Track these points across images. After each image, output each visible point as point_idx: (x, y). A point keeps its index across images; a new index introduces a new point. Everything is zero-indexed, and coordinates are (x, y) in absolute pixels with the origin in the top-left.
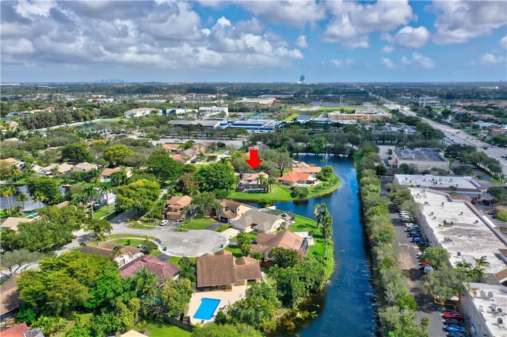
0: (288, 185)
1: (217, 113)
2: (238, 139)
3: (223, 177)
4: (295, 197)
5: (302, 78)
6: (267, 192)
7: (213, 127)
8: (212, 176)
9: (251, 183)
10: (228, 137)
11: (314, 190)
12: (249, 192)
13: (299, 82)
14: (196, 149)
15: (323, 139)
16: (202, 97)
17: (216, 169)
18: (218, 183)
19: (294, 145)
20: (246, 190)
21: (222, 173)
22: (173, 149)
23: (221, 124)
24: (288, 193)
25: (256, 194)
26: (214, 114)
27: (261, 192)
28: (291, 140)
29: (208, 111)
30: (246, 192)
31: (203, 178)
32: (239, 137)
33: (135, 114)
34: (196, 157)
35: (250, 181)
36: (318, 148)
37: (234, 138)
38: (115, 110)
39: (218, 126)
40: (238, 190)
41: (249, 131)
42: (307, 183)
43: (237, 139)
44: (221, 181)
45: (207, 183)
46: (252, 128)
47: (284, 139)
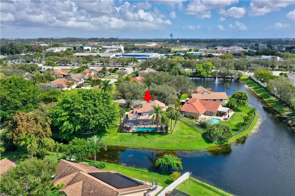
0: (193, 118)
1: (115, 50)
2: (130, 66)
3: (96, 112)
4: (212, 142)
5: (171, 35)
6: (166, 133)
7: (109, 57)
8: (78, 110)
9: (141, 118)
10: (121, 65)
11: (236, 128)
12: (140, 133)
13: (170, 38)
14: (86, 74)
15: (210, 64)
16: (108, 43)
17: (85, 99)
18: (89, 121)
19: (182, 70)
20: (134, 128)
21: (95, 105)
22: (65, 74)
23: (117, 56)
24: (198, 134)
25: (148, 136)
26: (113, 50)
27: (157, 133)
28: (179, 66)
29: (109, 48)
30: (134, 133)
31: (64, 114)
32: (130, 65)
33: (54, 50)
34: (84, 81)
35: (140, 114)
36: (206, 73)
37: (126, 66)
38: (39, 48)
39: (114, 57)
40: (122, 129)
41: (139, 61)
42: (217, 115)
43: (128, 66)
44: (93, 119)
45: (71, 122)
46: (142, 59)
47: (172, 65)
